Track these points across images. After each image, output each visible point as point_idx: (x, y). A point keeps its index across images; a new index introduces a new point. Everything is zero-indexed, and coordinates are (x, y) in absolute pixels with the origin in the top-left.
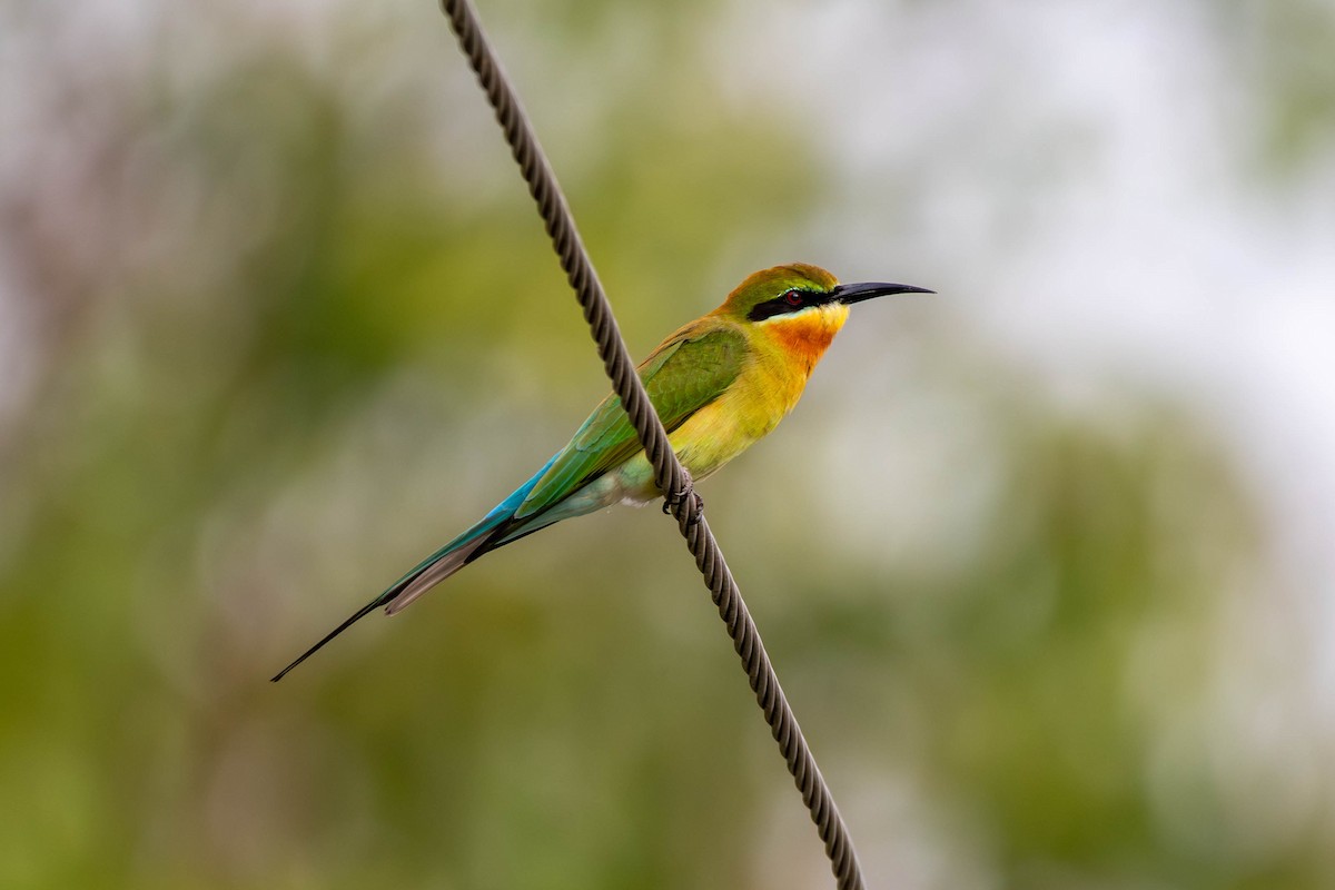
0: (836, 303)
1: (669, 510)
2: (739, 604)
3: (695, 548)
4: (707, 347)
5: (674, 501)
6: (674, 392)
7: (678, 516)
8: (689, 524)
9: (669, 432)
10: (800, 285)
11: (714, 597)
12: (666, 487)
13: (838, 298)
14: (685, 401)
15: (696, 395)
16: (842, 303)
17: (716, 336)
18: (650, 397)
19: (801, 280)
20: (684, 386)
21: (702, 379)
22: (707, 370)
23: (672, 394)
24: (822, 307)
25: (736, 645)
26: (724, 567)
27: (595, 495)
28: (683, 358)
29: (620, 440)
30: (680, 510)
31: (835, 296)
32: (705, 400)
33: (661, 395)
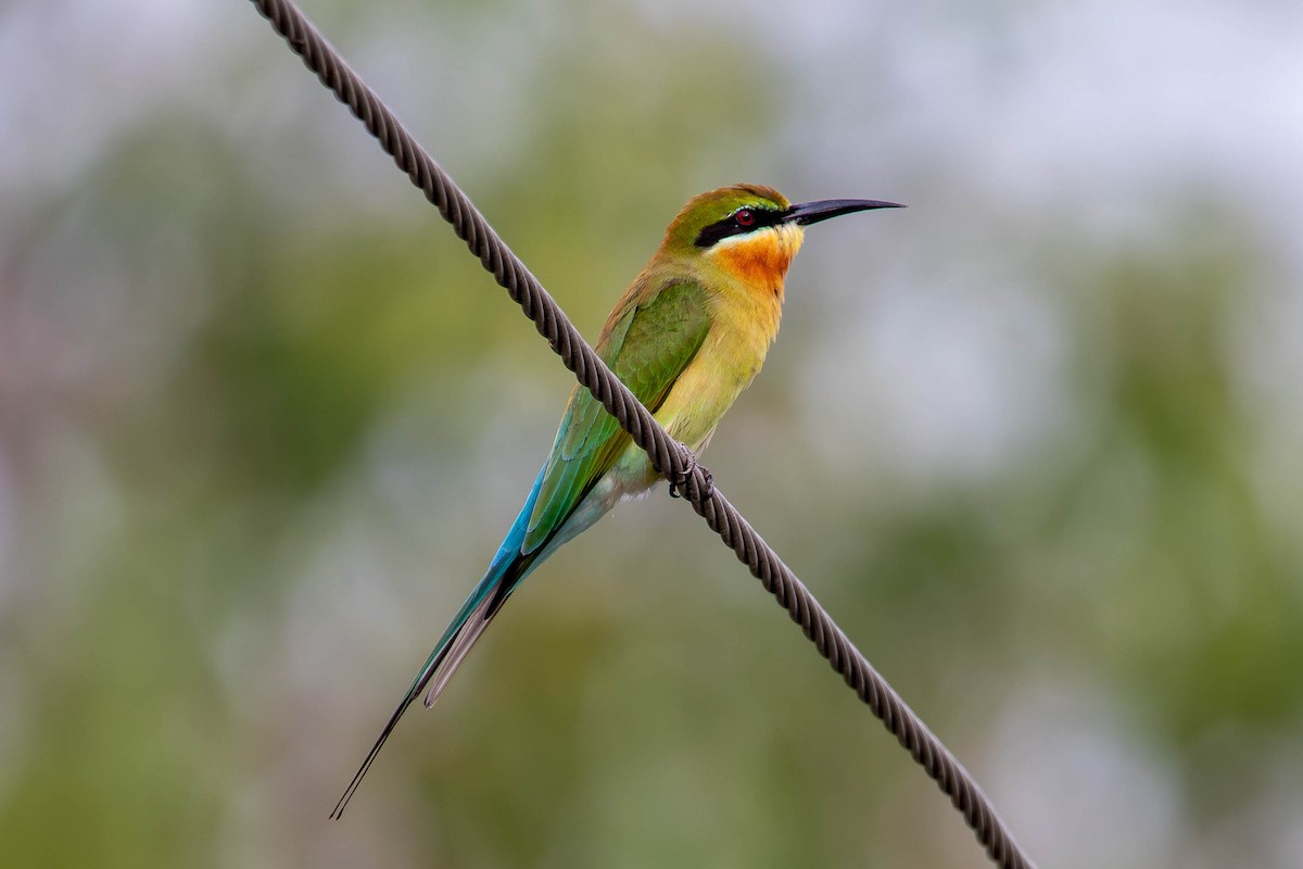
0: (793, 223)
1: (677, 493)
2: (782, 569)
3: (716, 525)
4: (665, 306)
5: (679, 481)
6: (648, 366)
7: (688, 496)
8: (703, 502)
9: (654, 411)
10: (753, 203)
11: (753, 571)
12: (666, 467)
13: (796, 218)
14: (663, 372)
15: (671, 360)
16: (799, 224)
17: (671, 290)
18: (622, 381)
19: (754, 197)
20: (656, 357)
21: (672, 343)
22: (675, 330)
23: (647, 369)
24: (779, 227)
25: (792, 614)
26: (753, 536)
27: (596, 503)
28: (644, 327)
29: (607, 436)
30: (688, 489)
31: (792, 215)
32: (683, 363)
33: (635, 374)
